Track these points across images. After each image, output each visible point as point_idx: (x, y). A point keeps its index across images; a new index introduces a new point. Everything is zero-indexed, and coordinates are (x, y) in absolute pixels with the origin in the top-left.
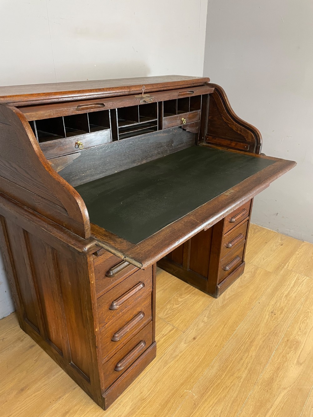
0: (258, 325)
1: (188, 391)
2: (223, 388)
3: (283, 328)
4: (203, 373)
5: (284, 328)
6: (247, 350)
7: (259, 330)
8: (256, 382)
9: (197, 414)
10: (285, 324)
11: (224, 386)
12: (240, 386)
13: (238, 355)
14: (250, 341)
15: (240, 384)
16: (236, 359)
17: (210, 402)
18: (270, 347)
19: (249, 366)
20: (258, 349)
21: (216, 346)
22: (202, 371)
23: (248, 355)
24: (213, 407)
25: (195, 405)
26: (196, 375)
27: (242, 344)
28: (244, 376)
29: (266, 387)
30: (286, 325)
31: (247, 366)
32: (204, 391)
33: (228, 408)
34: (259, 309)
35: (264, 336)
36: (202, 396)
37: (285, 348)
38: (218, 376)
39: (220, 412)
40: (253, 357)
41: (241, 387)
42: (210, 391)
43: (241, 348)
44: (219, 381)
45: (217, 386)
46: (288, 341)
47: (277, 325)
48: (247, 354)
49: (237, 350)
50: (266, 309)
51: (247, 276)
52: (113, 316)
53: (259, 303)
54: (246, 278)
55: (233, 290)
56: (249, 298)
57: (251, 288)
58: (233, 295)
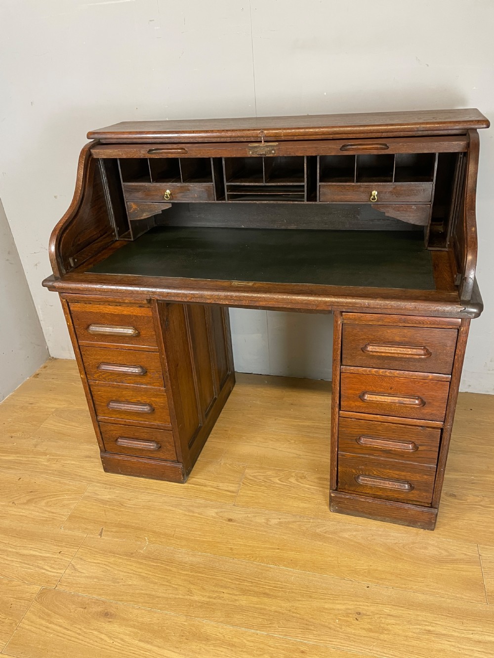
0: (310, 597)
1: (147, 540)
2: (166, 577)
3: (328, 639)
4: (178, 547)
5: (331, 641)
6: (244, 592)
7: (299, 601)
8: (193, 617)
9: (120, 561)
10: (342, 641)
11: (169, 578)
12: (177, 597)
13: (230, 581)
14: (267, 591)
15: (181, 597)
16: (221, 580)
17: (140, 568)
18: (270, 625)
19: (215, 601)
20: (257, 606)
21: (231, 549)
22: (181, 546)
23: (237, 595)
24: (133, 574)
25: (130, 555)
26: (173, 542)
27: (253, 581)
28: (196, 598)
29: (189, 632)
30: (342, 644)
31: (215, 599)
32: (153, 558)
33: (138, 591)
34: (352, 590)
35: (290, 611)
36: (146, 557)
37: (283, 650)
38: (181, 567)
39: (130, 583)
40: (237, 603)
41: (175, 598)
42: (155, 564)
43: (244, 582)
44: (174, 570)
45: (166, 569)
46: (303, 652)
47: (330, 628)
48: (238, 593)
49: (239, 578)
50: (361, 601)
51: (432, 551)
52: (104, 378)
53: (368, 587)
54: (424, 551)
55: (369, 538)
56: (367, 568)
57: (400, 565)
58: (356, 542)
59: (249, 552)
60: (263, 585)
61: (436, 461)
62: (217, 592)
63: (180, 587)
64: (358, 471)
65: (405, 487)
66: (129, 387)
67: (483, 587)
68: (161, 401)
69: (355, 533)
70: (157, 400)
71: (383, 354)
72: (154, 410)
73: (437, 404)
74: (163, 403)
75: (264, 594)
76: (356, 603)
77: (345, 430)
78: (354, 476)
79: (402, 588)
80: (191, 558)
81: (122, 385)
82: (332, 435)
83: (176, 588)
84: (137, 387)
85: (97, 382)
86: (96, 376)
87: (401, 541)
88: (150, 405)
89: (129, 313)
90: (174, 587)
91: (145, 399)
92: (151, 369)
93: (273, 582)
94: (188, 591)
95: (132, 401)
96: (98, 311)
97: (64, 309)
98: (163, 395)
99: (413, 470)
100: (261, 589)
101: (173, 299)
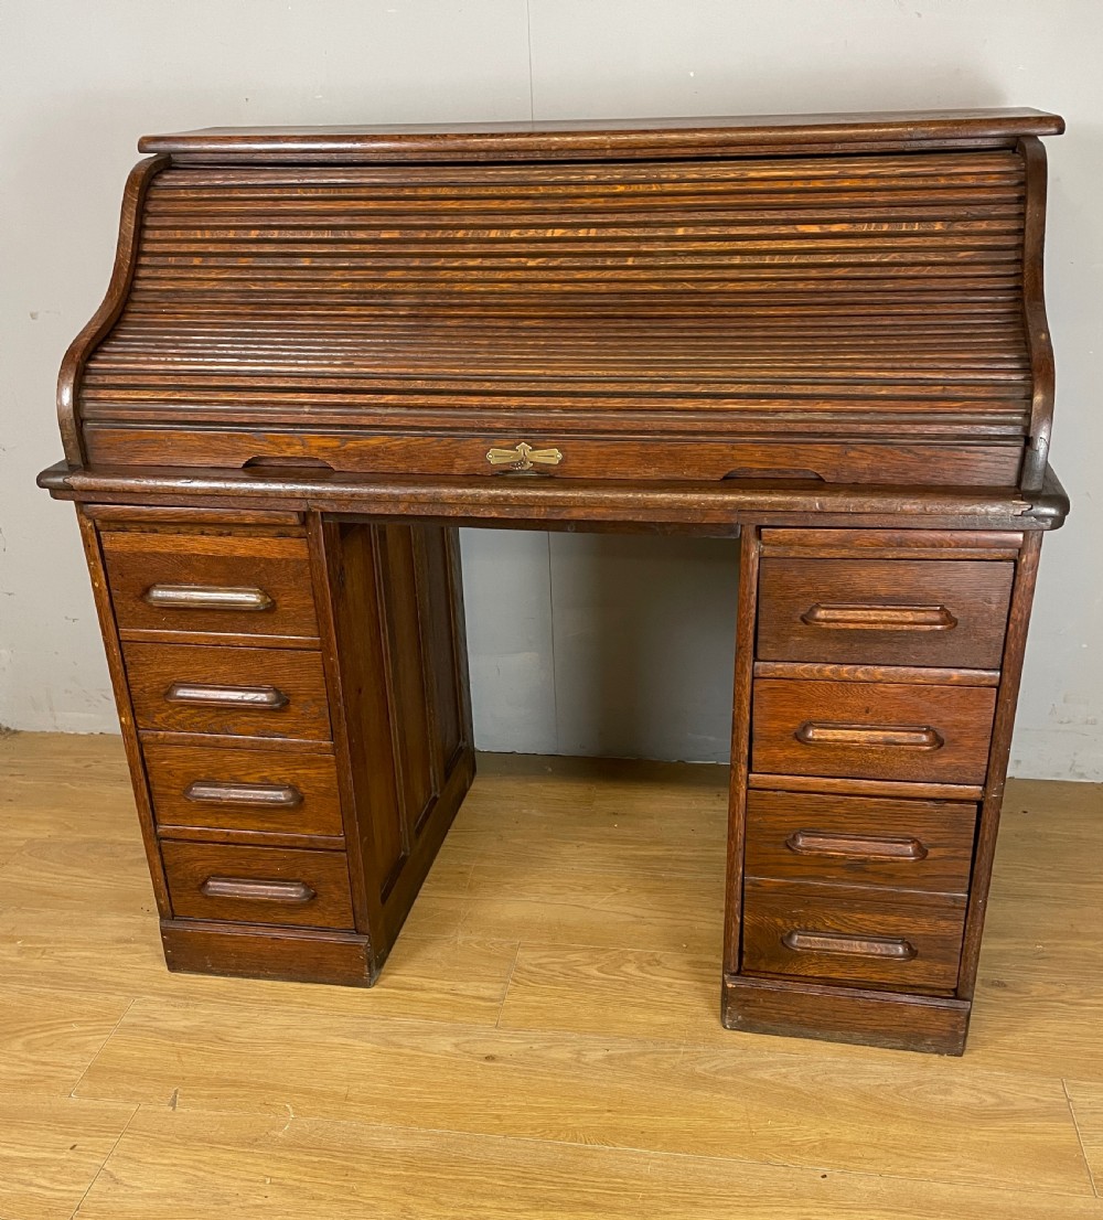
0: (694, 1204)
1: (291, 1111)
6: (538, 1203)
7: (668, 1213)
11: (352, 1185)
13: (501, 1183)
14: (591, 1198)
16: (480, 1182)
17: (281, 1169)
24: (264, 1182)
25: (252, 1142)
27: (557, 1180)
32: (310, 1146)
34: (789, 1184)
36: (292, 1146)
43: (537, 1184)
44: (365, 1167)
45: (345, 1168)
48: (522, 1207)
50: (812, 1206)
51: (960, 1097)
52: (180, 723)
53: (824, 1176)
54: (943, 1097)
55: (818, 1079)
56: (819, 1138)
57: (893, 1130)
58: (788, 1088)
59: (541, 1121)
60: (581, 1186)
61: (967, 882)
62: (471, 1207)
63: (383, 1204)
64: (788, 922)
65: (898, 950)
66: (241, 745)
67: (1081, 1163)
68: (320, 777)
69: (784, 1070)
70: (312, 773)
71: (851, 626)
72: (302, 799)
73: (970, 743)
74: (325, 781)
75: (585, 1204)
76: (799, 1210)
77: (760, 822)
78: (780, 935)
79: (900, 1174)
80: (402, 1142)
81: (225, 739)
82: (731, 836)
83: (373, 1206)
84: (262, 742)
85: (161, 733)
86: (158, 718)
87: (890, 1081)
88: (293, 788)
89: (252, 553)
90: (368, 1204)
91: (280, 772)
92: (299, 695)
93: (604, 1179)
94: (402, 1211)
95: (247, 779)
96: (173, 550)
97: (87, 546)
98: (327, 761)
99: (917, 908)
100: (577, 1196)
101: (365, 509)
